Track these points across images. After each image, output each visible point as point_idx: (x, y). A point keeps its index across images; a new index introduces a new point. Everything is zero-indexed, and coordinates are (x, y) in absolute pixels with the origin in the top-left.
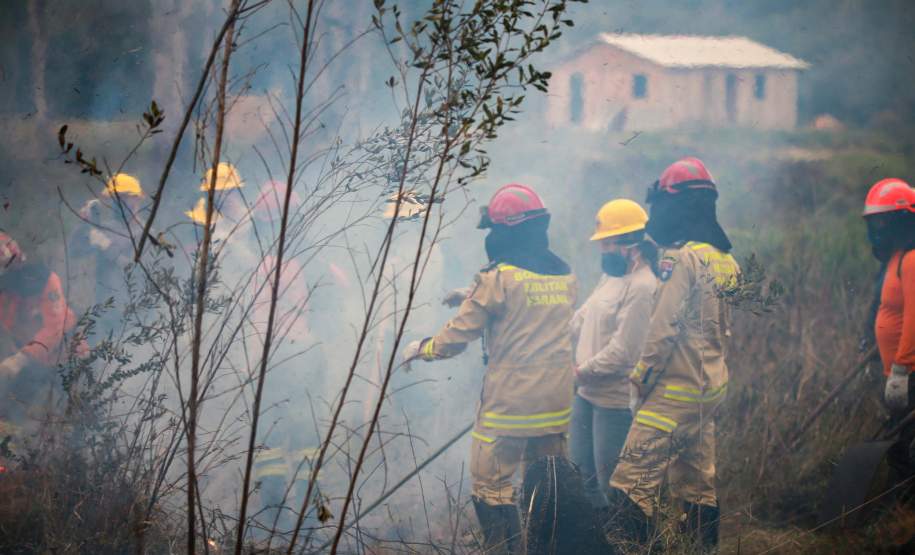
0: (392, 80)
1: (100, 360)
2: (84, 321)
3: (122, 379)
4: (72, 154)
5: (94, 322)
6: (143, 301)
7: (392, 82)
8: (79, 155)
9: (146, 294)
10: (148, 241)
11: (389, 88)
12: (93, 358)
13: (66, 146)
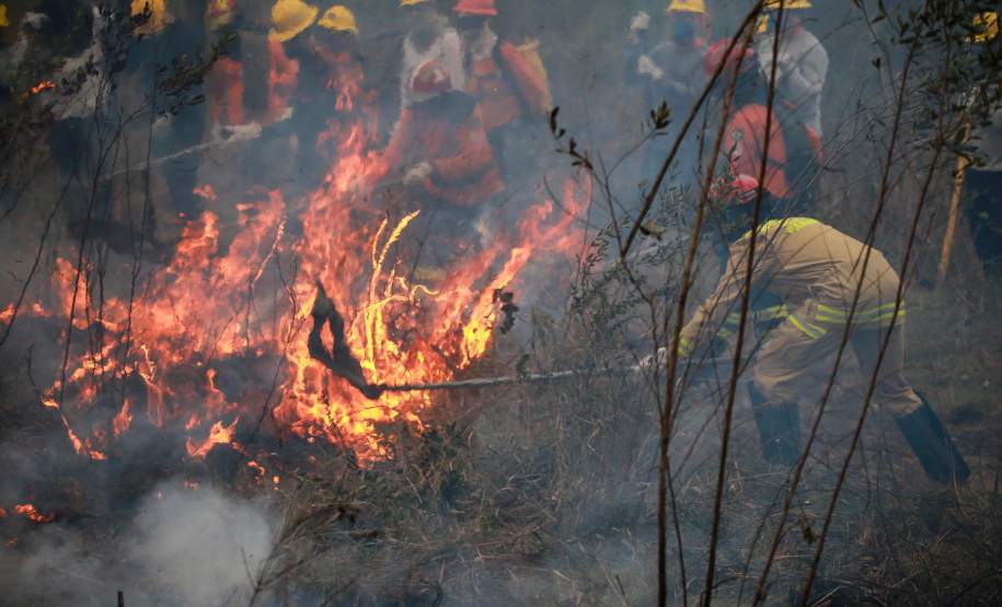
0: (879, 60)
1: (615, 283)
2: (597, 242)
3: (637, 305)
4: (565, 142)
5: (607, 243)
6: (659, 220)
7: (877, 63)
8: (573, 145)
9: (662, 212)
10: (639, 231)
11: (875, 69)
12: (608, 279)
13: (558, 132)
